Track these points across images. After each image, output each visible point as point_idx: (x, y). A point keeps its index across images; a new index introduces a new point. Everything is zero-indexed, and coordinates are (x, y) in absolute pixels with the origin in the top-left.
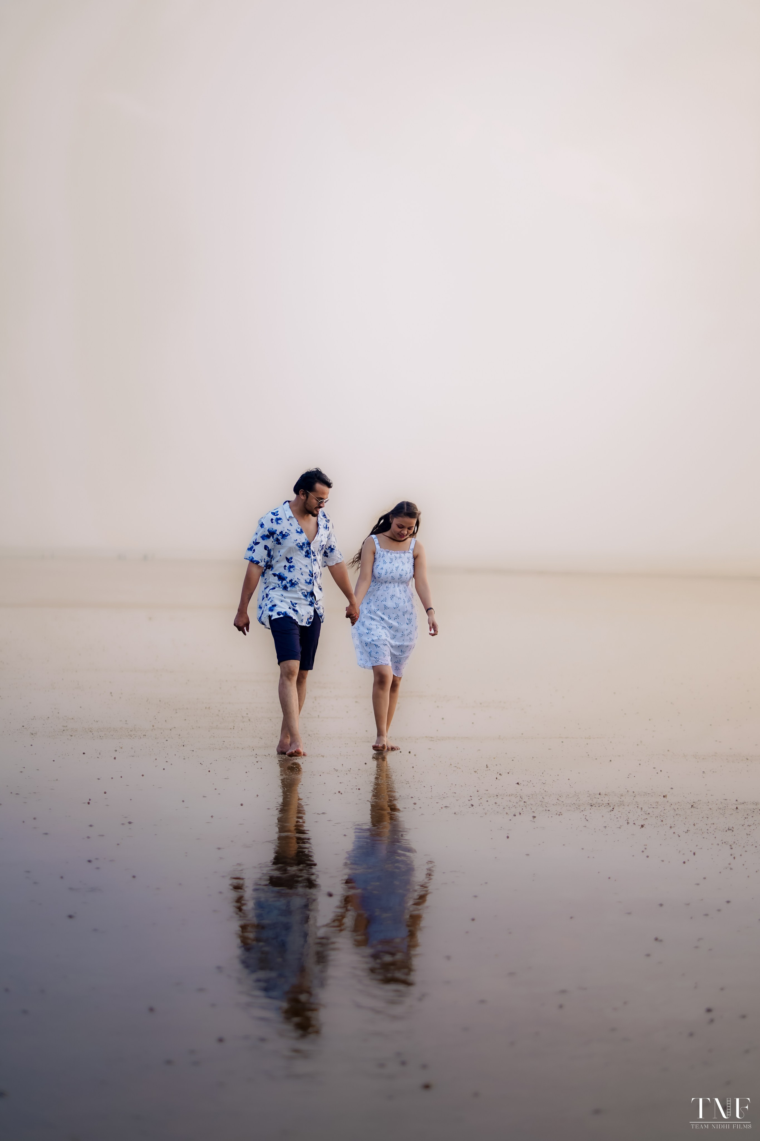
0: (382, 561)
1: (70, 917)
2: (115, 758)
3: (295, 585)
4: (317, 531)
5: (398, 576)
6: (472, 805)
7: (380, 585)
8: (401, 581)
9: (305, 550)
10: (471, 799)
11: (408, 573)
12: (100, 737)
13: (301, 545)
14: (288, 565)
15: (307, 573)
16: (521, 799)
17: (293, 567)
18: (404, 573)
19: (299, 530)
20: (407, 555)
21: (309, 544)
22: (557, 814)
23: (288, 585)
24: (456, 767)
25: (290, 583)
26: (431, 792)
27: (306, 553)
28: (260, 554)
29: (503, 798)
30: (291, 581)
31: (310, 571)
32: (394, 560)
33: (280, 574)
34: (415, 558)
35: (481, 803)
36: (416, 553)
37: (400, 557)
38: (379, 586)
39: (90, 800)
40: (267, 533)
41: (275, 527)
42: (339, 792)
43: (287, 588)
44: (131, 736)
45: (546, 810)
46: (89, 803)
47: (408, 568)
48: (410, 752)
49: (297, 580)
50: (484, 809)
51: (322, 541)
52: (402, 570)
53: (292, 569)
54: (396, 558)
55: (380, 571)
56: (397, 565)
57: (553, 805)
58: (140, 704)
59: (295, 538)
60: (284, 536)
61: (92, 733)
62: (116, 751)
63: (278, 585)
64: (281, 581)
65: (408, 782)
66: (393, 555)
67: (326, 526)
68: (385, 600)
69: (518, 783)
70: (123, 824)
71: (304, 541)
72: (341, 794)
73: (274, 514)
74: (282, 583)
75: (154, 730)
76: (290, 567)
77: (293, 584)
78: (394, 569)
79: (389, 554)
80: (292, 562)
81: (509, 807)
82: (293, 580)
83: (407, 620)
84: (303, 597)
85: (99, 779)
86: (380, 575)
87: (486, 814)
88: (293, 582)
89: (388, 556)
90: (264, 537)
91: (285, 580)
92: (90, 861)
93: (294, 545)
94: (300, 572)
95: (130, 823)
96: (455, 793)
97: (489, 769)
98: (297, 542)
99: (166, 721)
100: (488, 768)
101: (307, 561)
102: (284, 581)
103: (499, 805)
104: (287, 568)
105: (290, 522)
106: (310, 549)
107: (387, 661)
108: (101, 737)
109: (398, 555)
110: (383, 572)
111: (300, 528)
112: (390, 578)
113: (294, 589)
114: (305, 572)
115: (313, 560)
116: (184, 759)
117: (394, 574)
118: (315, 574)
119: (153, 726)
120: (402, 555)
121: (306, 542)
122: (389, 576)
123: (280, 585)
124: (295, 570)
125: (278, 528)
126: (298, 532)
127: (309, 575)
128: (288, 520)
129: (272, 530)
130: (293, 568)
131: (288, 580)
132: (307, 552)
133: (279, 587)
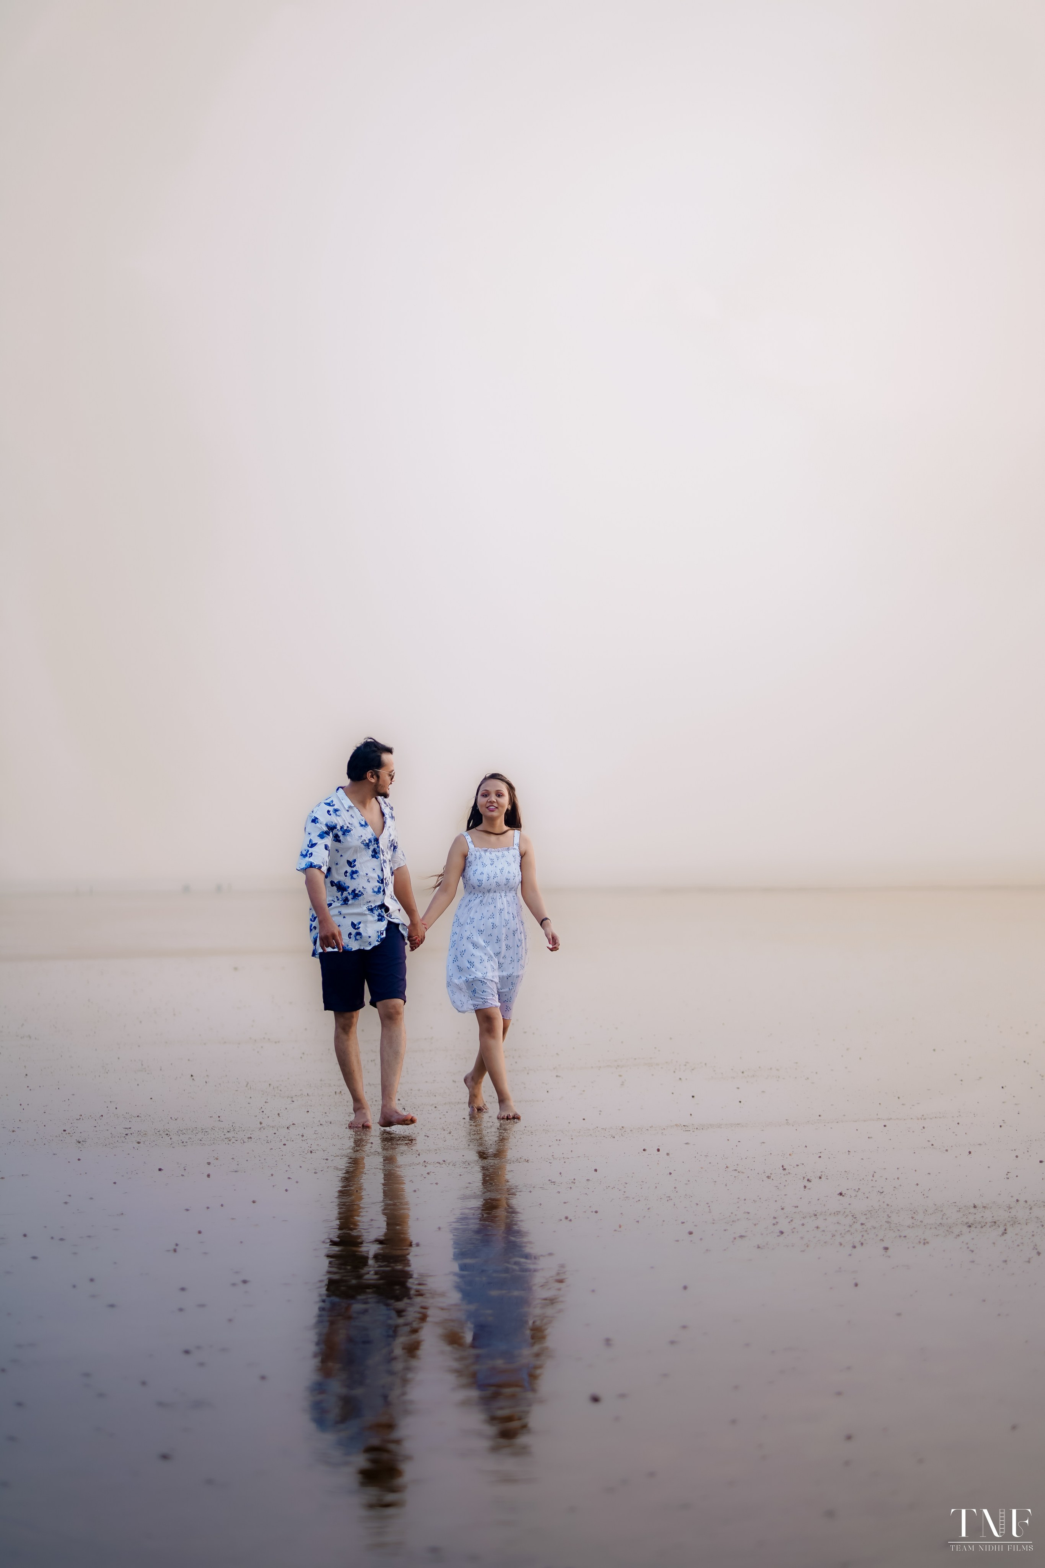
0: (480, 864)
1: (165, 1457)
2: (209, 1176)
3: (358, 897)
4: (384, 823)
5: (504, 881)
6: (782, 1233)
7: (483, 897)
8: (507, 887)
9: (372, 848)
10: (777, 1223)
11: (517, 876)
12: (183, 1142)
13: (368, 842)
14: (349, 869)
15: (375, 878)
16: (854, 1220)
17: (356, 872)
18: (511, 876)
19: (363, 823)
20: (512, 852)
21: (377, 840)
22: (920, 1242)
23: (350, 897)
24: (736, 1170)
25: (353, 894)
26: (710, 1212)
27: (372, 852)
28: (321, 856)
29: (826, 1219)
30: (354, 891)
31: (378, 876)
32: (495, 860)
33: (339, 882)
34: (522, 856)
35: (794, 1228)
36: (523, 849)
37: (503, 856)
38: (481, 898)
39: (177, 1245)
40: (325, 829)
41: (334, 819)
42: (567, 1218)
43: (348, 901)
44: (230, 1140)
45: (900, 1236)
46: (175, 1251)
47: (514, 871)
48: (658, 1150)
49: (362, 890)
50: (802, 1238)
51: (390, 835)
52: (509, 872)
53: (355, 876)
54: (498, 858)
55: (480, 877)
56: (500, 867)
57: (909, 1227)
58: (237, 1091)
59: (360, 834)
60: (346, 832)
61: (170, 1137)
62: (209, 1164)
63: (337, 897)
64: (340, 893)
65: (669, 1197)
66: (493, 854)
67: (392, 814)
68: (493, 916)
69: (841, 1194)
70: (234, 1285)
71: (370, 836)
72: (570, 1220)
73: (329, 804)
74: (342, 895)
75: (262, 1129)
76: (353, 872)
77: (356, 895)
78: (498, 872)
79: (488, 854)
80: (355, 865)
81: (841, 1234)
82: (357, 889)
83: (518, 941)
84: (368, 912)
85: (187, 1210)
86: (480, 882)
87: (808, 1246)
88: (357, 892)
89: (487, 857)
90: (321, 836)
91: (346, 890)
92: (187, 1352)
93: (357, 843)
94: (366, 879)
95: (245, 1282)
96: (749, 1213)
97: (789, 1173)
98: (363, 838)
99: (278, 1114)
100: (787, 1171)
101: (375, 863)
102: (345, 892)
103: (824, 1231)
104: (348, 874)
105: (351, 812)
106: (378, 847)
107: (494, 1002)
108: (185, 1144)
109: (500, 854)
110: (484, 878)
111: (364, 820)
112: (494, 885)
113: (357, 902)
114: (372, 878)
115: (382, 862)
116: (315, 1173)
117: (499, 878)
118: (385, 879)
119: (261, 1123)
120: (506, 853)
121: (372, 838)
122: (493, 882)
123: (340, 897)
124: (360, 877)
125: (339, 821)
126: (362, 825)
127: (378, 882)
128: (348, 811)
129: (331, 824)
130: (357, 874)
131: (350, 890)
132: (374, 851)
133: (338, 900)
